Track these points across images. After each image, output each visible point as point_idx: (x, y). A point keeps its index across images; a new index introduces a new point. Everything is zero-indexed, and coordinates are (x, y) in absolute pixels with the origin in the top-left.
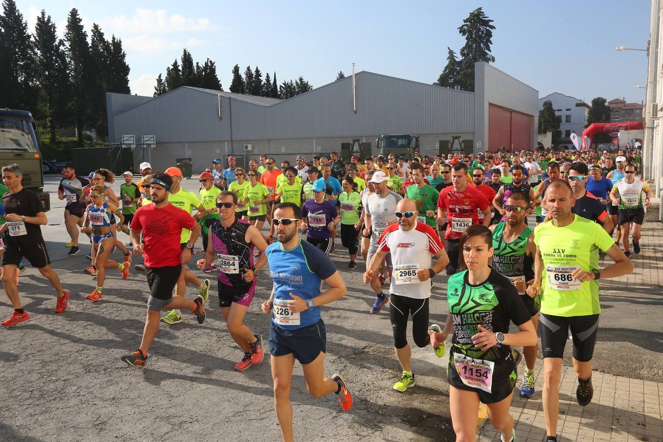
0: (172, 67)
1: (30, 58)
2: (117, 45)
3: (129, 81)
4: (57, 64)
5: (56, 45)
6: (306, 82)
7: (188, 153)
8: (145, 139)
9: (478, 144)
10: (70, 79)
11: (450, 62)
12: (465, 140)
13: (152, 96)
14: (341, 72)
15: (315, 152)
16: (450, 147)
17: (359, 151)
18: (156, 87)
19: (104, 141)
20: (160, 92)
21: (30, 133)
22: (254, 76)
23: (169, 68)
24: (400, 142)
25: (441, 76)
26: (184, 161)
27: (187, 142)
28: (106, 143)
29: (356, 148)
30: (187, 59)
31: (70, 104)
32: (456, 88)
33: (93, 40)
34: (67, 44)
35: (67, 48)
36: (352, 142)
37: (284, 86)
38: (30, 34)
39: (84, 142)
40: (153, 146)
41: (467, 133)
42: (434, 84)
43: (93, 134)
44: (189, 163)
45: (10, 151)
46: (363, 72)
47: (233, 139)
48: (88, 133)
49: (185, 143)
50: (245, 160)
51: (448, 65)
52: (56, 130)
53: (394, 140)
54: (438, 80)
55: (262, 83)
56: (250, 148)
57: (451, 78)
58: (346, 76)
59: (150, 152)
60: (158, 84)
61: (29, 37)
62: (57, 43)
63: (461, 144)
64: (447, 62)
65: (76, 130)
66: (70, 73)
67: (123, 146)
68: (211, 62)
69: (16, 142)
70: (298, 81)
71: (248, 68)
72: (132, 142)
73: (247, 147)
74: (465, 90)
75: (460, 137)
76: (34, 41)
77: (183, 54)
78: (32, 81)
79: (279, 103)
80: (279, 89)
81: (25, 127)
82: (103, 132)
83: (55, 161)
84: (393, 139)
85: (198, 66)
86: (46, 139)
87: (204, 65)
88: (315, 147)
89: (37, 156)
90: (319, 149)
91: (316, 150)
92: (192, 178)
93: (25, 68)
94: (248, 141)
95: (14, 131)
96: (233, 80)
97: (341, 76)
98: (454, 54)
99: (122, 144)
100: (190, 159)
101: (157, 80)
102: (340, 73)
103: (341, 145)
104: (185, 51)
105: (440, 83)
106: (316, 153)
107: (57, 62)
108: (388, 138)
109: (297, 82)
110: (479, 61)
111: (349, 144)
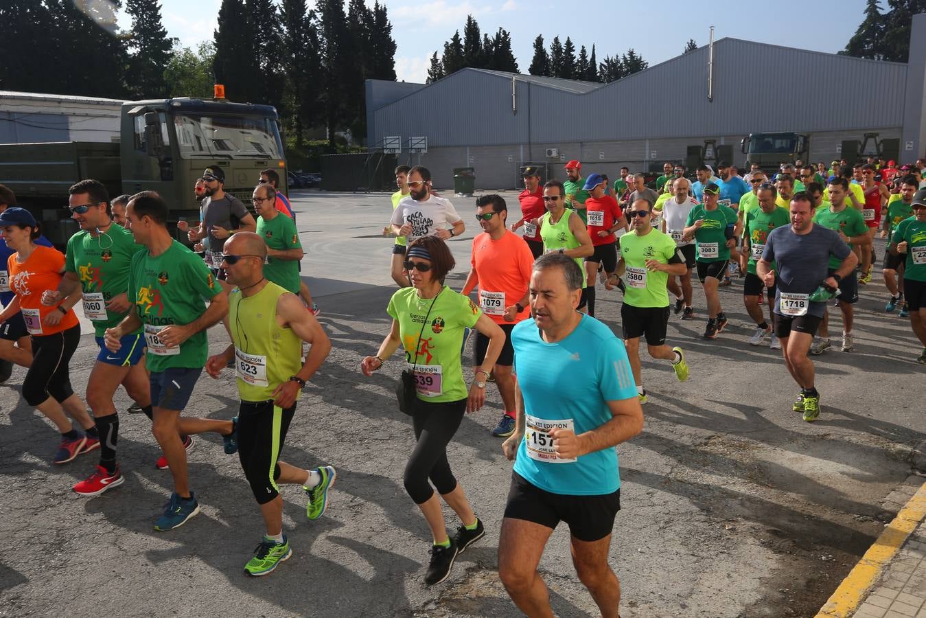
0: (451, 42)
1: (275, 37)
2: (381, 13)
3: (394, 62)
4: (306, 44)
5: (306, 18)
6: (639, 58)
7: (470, 161)
8: (414, 142)
9: (907, 145)
10: (322, 62)
11: (869, 17)
12: (884, 140)
13: (424, 83)
14: (692, 41)
15: (647, 158)
16: (859, 152)
17: (714, 157)
18: (430, 69)
19: (362, 146)
20: (435, 77)
21: (274, 134)
22: (564, 51)
23: (447, 43)
24: (778, 144)
25: (852, 41)
26: (463, 172)
27: (470, 146)
28: (364, 148)
29: (710, 152)
30: (472, 29)
31: (321, 97)
32: (876, 57)
33: (351, 9)
34: (319, 16)
35: (319, 21)
36: (703, 145)
37: (606, 64)
38: (275, 6)
39: (336, 146)
40: (423, 151)
41: (890, 128)
42: (840, 53)
43: (348, 137)
44: (470, 174)
45: (251, 158)
46: (726, 39)
47: (532, 141)
48: (342, 134)
49: (466, 146)
50: (547, 170)
51: (865, 22)
52: (303, 130)
53: (769, 142)
54: (847, 47)
55: (575, 60)
56: (554, 154)
57: (868, 43)
58: (699, 46)
59: (419, 159)
60: (433, 65)
61: (274, 8)
62: (306, 15)
63: (878, 146)
64: (864, 17)
65: (328, 130)
66: (321, 55)
67: (385, 152)
68: (504, 32)
69: (258, 146)
70: (628, 56)
71: (556, 40)
72: (397, 146)
73: (550, 152)
74: (892, 61)
75: (877, 135)
76: (280, 14)
77: (467, 22)
78: (276, 67)
79: (598, 90)
80: (598, 69)
81: (269, 127)
82: (361, 134)
83: (300, 171)
84: (766, 140)
85: (486, 40)
86: (291, 142)
87: (495, 38)
88: (647, 152)
89: (282, 164)
90: (654, 156)
91: (650, 157)
92: (473, 195)
93: (268, 50)
94: (552, 144)
95: (255, 132)
96: (534, 57)
97: (692, 47)
98: (877, 4)
99: (383, 149)
100: (472, 169)
101: (431, 60)
102: (690, 42)
103: (686, 147)
104: (470, 18)
105: (850, 50)
106: (649, 161)
107: (306, 40)
108: (759, 138)
109: (625, 58)
110: (920, 12)
111: (700, 147)
